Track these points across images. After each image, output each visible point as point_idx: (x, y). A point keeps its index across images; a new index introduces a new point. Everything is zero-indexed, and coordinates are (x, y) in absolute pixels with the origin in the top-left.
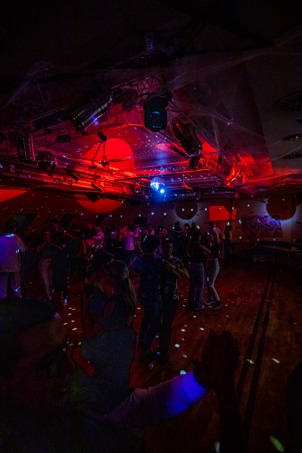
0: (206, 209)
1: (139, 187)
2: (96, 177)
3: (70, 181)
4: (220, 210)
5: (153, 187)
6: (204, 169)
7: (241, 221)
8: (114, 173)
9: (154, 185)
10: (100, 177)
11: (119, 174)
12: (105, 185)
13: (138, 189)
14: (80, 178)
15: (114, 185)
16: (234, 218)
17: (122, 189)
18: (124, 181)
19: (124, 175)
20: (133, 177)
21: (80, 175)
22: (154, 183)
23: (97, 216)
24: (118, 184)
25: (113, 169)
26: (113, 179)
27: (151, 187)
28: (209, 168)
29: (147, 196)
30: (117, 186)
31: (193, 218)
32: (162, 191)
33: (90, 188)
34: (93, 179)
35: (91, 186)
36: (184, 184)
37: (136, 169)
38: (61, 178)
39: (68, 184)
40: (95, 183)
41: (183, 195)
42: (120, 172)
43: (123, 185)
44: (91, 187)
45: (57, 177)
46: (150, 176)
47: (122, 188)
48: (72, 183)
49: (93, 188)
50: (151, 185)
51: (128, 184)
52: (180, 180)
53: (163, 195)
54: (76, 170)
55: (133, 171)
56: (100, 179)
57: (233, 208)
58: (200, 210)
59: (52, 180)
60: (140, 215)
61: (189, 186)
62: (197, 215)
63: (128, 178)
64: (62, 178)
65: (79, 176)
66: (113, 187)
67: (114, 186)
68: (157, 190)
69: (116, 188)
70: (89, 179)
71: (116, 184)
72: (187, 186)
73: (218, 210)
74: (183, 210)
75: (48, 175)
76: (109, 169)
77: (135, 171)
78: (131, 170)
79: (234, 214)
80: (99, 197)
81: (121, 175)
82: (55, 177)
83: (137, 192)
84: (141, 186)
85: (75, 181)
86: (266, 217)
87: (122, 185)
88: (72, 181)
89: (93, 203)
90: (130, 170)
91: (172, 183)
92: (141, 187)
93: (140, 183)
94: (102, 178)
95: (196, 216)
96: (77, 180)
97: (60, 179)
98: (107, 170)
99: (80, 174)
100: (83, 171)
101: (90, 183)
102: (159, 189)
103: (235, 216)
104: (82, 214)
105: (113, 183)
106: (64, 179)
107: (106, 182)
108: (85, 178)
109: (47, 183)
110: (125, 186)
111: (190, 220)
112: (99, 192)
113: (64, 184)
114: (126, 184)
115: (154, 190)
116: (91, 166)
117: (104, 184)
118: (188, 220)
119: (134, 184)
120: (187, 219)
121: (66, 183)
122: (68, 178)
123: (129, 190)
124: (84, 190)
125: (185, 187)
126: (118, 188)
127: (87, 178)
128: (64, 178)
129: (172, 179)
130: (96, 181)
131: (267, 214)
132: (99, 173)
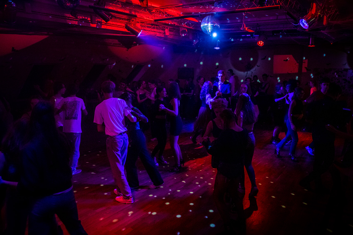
0: (269, 59)
1: (185, 29)
2: (131, 16)
3: (100, 22)
4: (287, 60)
5: (205, 29)
6: (273, 5)
7: (313, 75)
8: (154, 11)
9: (206, 26)
10: (135, 16)
11: (160, 12)
12: (142, 27)
13: (184, 32)
14: (111, 18)
15: (153, 26)
16: (304, 70)
17: (163, 32)
18: (167, 22)
19: (166, 13)
20: (178, 16)
21: (111, 15)
22: (206, 24)
23: (133, 66)
24: (159, 26)
25: (152, 5)
26: (152, 18)
27: (202, 28)
28: (280, 4)
29: (196, 41)
30: (157, 28)
31: (252, 70)
32: (215, 35)
33: (124, 31)
34: (128, 20)
35: (125, 28)
36: (244, 25)
37: (183, 6)
38: (87, 18)
39: (97, 26)
40: (130, 24)
41: (241, 40)
42: (161, 9)
43: (165, 27)
44: (126, 30)
45: (84, 17)
46: (201, 15)
47: (164, 30)
48: (101, 24)
49: (127, 31)
50: (202, 26)
51: (171, 25)
52: (239, 21)
53: (216, 39)
54: (106, 7)
55: (179, 8)
56: (136, 19)
57: (304, 58)
58: (262, 59)
59: (77, 22)
60: (185, 65)
61: (250, 29)
62: (258, 66)
63: (171, 17)
64: (89, 19)
65: (109, 15)
66: (152, 30)
67: (154, 28)
68: (209, 32)
69: (155, 30)
70: (123, 19)
71: (157, 25)
72: (248, 29)
73: (284, 60)
74: (240, 59)
75: (72, 15)
76: (147, 5)
77: (181, 8)
78: (176, 7)
79: (305, 65)
80: (135, 42)
81: (163, 13)
82: (81, 17)
83: (183, 35)
84: (188, 27)
85: (105, 22)
86: (346, 70)
87: (163, 27)
88: (102, 22)
89: (127, 50)
90: (174, 6)
91: (227, 25)
92: (188, 29)
93: (186, 24)
94: (138, 18)
95: (256, 66)
96: (107, 20)
97: (87, 20)
98: (145, 6)
99: (111, 13)
100: (114, 9)
101: (124, 25)
102: (212, 32)
103: (306, 68)
104: (115, 63)
105: (152, 25)
106: (91, 20)
107: (144, 23)
108: (118, 18)
109: (72, 26)
110: (167, 28)
111: (249, 72)
112: (135, 36)
113: (92, 26)
114: (168, 25)
115: (206, 33)
116: (125, 2)
117: (141, 25)
118: (246, 73)
119: (178, 25)
120: (244, 71)
121: (94, 26)
122: (97, 19)
123: (172, 33)
124: (117, 34)
125: (244, 30)
126: (158, 31)
127: (120, 19)
128: (91, 18)
129: (228, 19)
130: (131, 22)
131: (347, 67)
132: (135, 12)
